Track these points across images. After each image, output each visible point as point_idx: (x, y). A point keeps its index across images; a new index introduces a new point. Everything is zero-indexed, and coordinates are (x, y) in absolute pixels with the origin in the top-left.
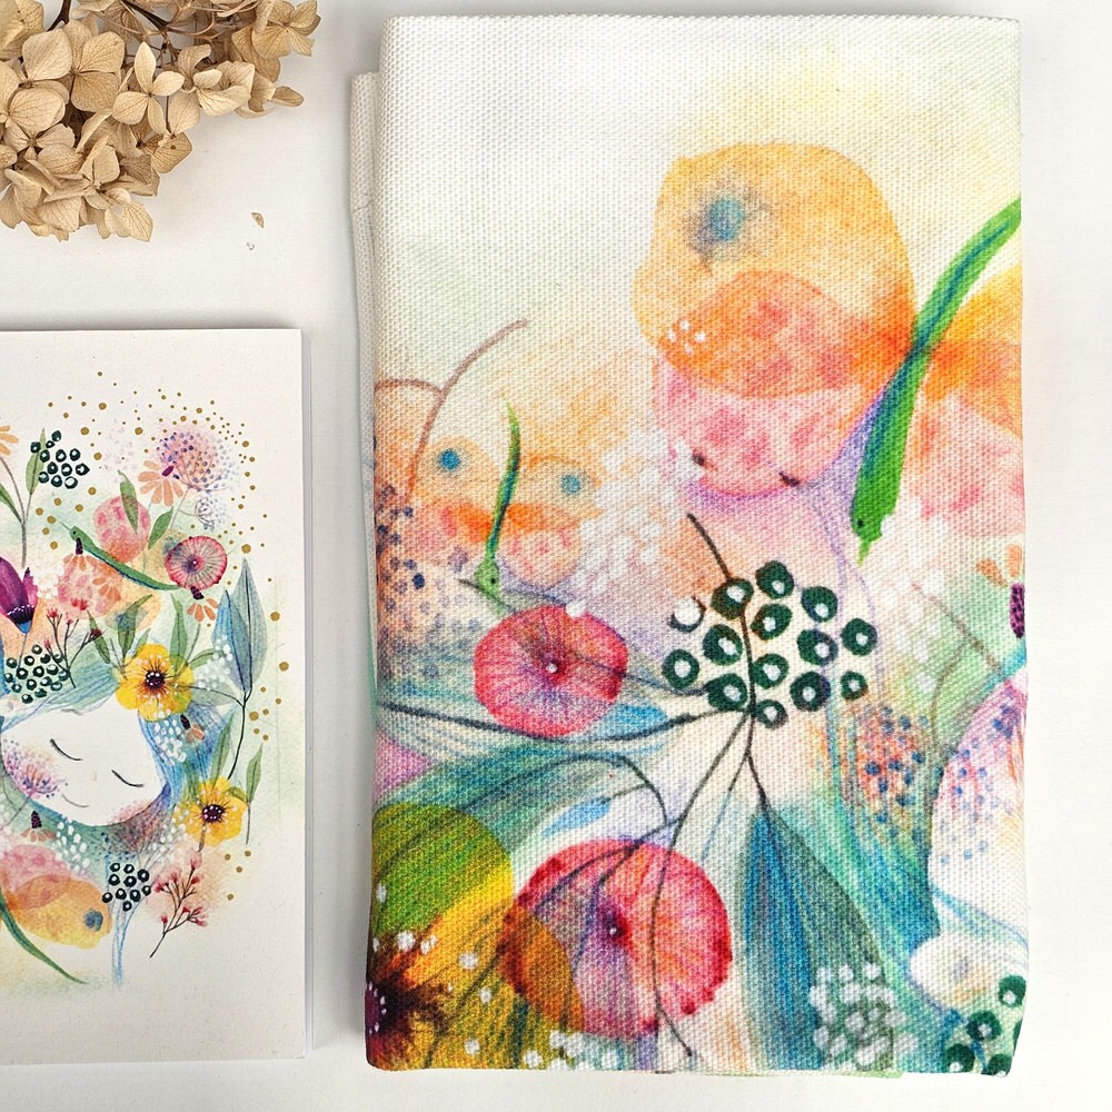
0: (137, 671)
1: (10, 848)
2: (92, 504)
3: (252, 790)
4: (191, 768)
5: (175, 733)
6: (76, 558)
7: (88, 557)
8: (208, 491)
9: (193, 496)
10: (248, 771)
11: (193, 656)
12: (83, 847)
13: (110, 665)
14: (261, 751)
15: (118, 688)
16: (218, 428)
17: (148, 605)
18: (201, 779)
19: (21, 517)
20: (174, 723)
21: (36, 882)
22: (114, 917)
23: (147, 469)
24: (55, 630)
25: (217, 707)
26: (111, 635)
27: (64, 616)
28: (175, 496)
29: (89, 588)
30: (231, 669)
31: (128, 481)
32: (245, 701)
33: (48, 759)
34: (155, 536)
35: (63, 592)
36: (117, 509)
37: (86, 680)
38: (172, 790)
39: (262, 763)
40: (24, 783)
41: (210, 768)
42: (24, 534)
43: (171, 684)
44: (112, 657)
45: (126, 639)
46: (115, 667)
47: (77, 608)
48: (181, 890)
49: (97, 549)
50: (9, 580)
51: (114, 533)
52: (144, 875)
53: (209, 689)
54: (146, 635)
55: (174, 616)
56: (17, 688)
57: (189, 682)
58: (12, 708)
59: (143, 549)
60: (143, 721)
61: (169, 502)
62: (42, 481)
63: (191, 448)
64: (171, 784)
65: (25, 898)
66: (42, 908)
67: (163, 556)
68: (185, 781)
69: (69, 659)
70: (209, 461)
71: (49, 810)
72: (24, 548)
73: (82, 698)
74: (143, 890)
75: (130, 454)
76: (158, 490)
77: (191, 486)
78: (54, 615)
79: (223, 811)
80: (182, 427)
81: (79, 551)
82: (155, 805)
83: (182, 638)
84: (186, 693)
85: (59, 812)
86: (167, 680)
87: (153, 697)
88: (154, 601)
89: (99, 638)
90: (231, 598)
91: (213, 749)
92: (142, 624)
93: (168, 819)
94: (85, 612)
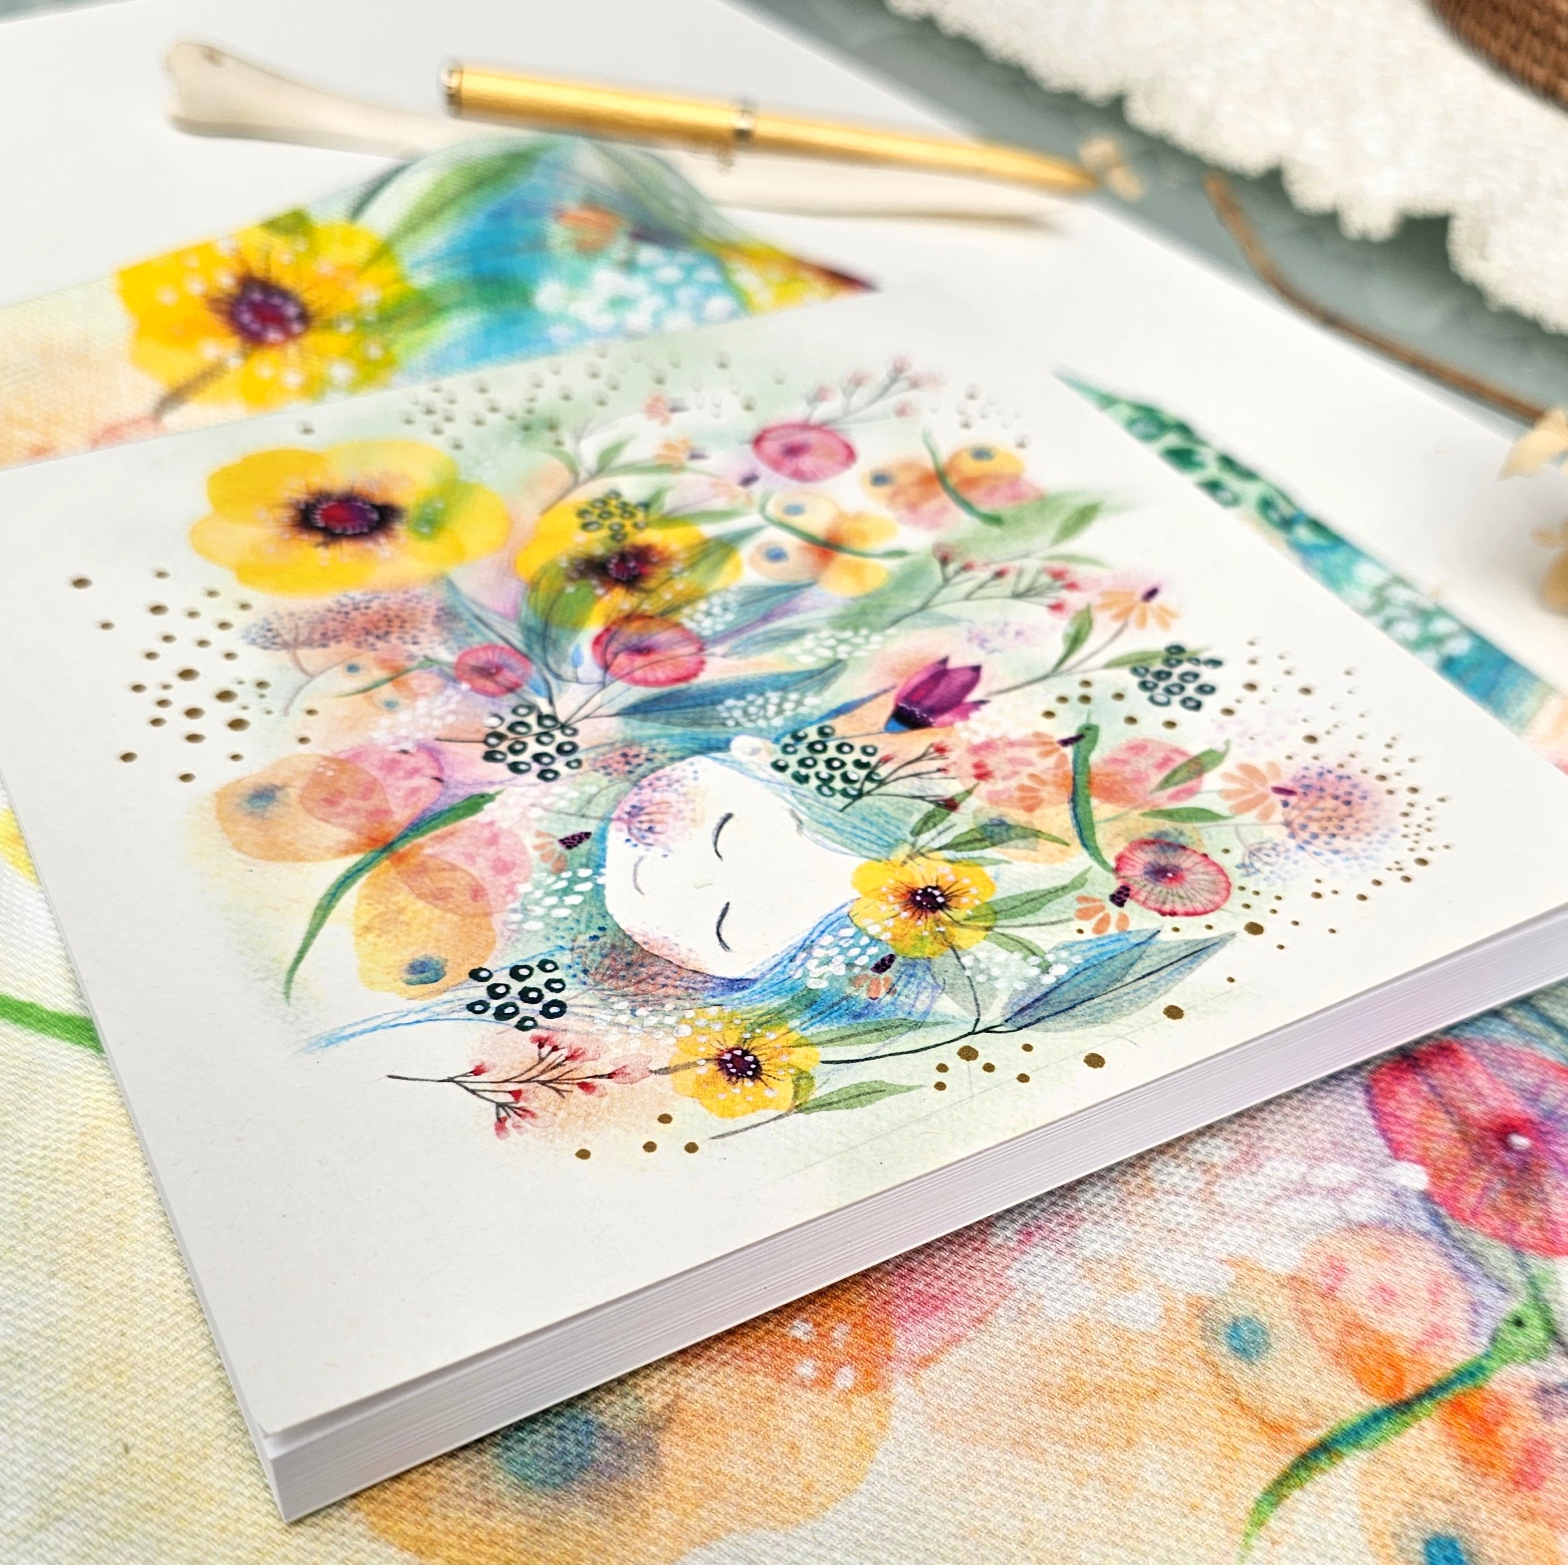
5: (856, 957)
7: (1064, 756)
8: (1301, 847)
12: (563, 912)
13: (911, 839)
14: (910, 1089)
15: (879, 861)
16: (1412, 821)
18: (795, 1023)
20: (873, 950)
25: (944, 996)
30: (1029, 990)
32: (987, 1030)
38: (746, 992)
39: (888, 1100)
40: (633, 807)
41: (824, 1028)
43: (938, 922)
46: (913, 845)
48: (555, 1073)
49: (1086, 759)
53: (968, 973)
54: (997, 862)
55: (1059, 883)
59: (1136, 808)
64: (757, 987)
68: (777, 1003)
70: (1348, 830)
71: (604, 850)
75: (1266, 744)
80: (1368, 782)
81: (1065, 743)
82: (701, 978)
83: (1028, 906)
84: (937, 947)
85: (608, 863)
86: (941, 914)
87: (897, 908)
88: (1062, 852)
89: (944, 811)
90: (1153, 941)
91: (862, 1020)
92: (1012, 851)
93: (687, 1005)
94: (974, 781)
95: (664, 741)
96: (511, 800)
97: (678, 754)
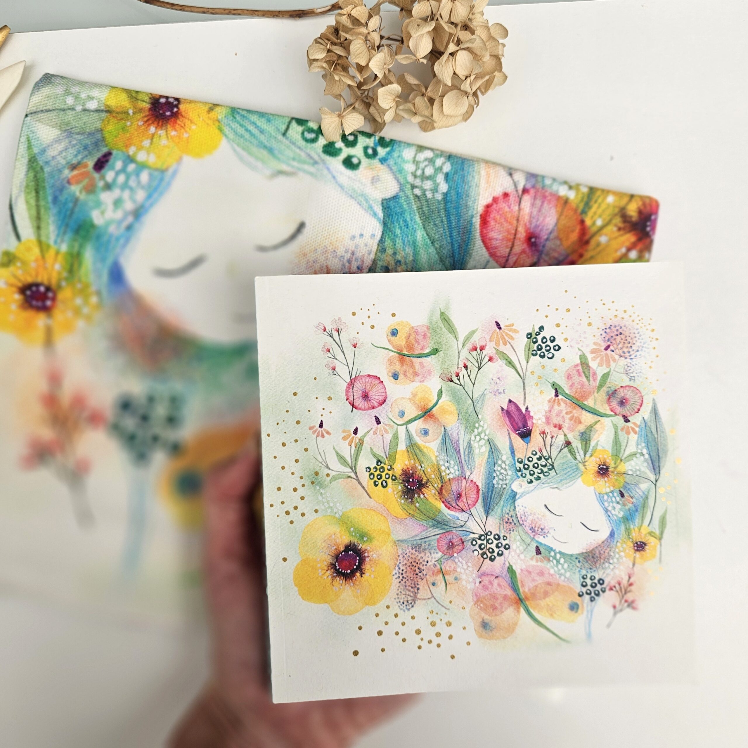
0: (592, 465)
1: (524, 567)
2: (563, 368)
3: (662, 533)
4: (626, 521)
5: (616, 500)
6: (555, 399)
7: (562, 399)
8: (631, 359)
9: (622, 362)
10: (660, 522)
11: (625, 456)
12: (566, 566)
13: (577, 462)
14: (666, 510)
15: (582, 475)
16: (637, 321)
17: (597, 426)
18: (632, 527)
19: (522, 376)
20: (615, 494)
21: (539, 586)
22: (585, 605)
23: (595, 347)
24: (544, 441)
25: (640, 485)
26: (577, 444)
27: (549, 433)
28: (612, 362)
29: (563, 417)
30: (648, 463)
31: (584, 354)
32: (656, 481)
33: (543, 516)
34: (600, 386)
35: (548, 420)
36: (578, 371)
37: (563, 470)
38: (616, 533)
39: (667, 517)
40: (531, 530)
41: (637, 520)
42: (524, 386)
43: (613, 472)
44: (578, 457)
45: (586, 447)
46: (580, 462)
47: (557, 429)
48: (623, 590)
49: (567, 394)
50: (517, 413)
51: (576, 385)
52: (601, 581)
53: (635, 475)
54: (597, 444)
55: (613, 432)
56: (524, 475)
57: (623, 471)
58: (521, 486)
59: (594, 394)
60: (597, 493)
61: (608, 365)
62: (534, 355)
63: (621, 334)
64: (615, 529)
65: (534, 595)
66: (544, 600)
67: (606, 398)
68: (623, 528)
69: (553, 458)
70: (631, 341)
71: (545, 545)
72: (525, 395)
73: (561, 480)
74: (602, 590)
75: (585, 338)
76: (602, 359)
77: (621, 356)
78: (543, 433)
79: (645, 544)
80: (615, 322)
81: (557, 396)
82: (606, 542)
83: (618, 445)
84: (621, 477)
85: (551, 546)
86: (610, 470)
87: (602, 479)
88: (602, 424)
89: (570, 446)
90: (646, 421)
91: (639, 510)
92: (595, 437)
93: (614, 549)
94: (561, 431)
95: (505, 508)
96: (514, 561)
97: (512, 508)
